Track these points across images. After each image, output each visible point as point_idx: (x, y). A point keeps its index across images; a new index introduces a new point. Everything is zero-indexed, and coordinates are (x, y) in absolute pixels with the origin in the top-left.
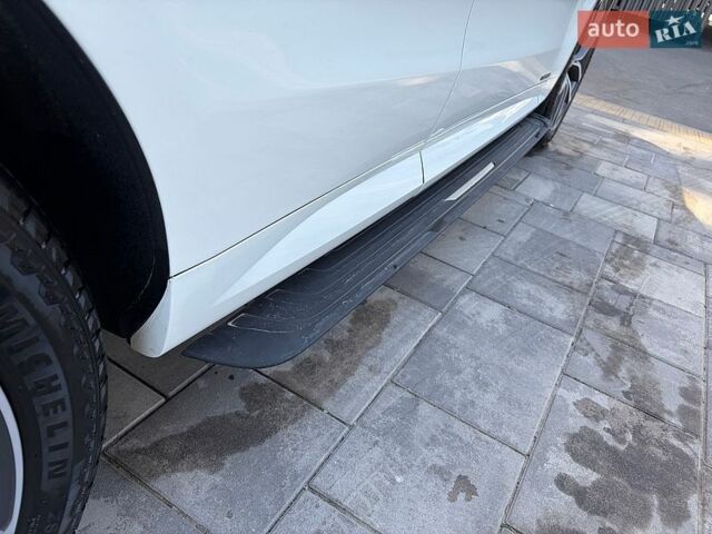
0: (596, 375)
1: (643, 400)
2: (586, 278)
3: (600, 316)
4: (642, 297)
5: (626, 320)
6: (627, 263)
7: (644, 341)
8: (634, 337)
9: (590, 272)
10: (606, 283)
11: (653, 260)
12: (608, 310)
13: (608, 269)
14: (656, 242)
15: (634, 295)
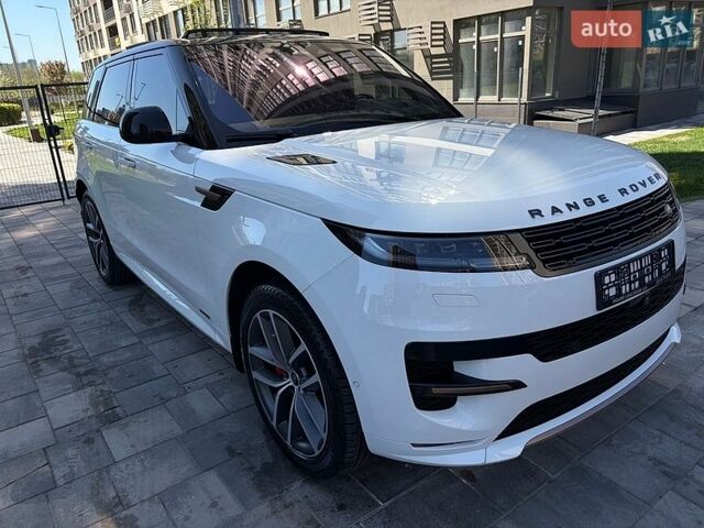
0: (73, 354)
1: (55, 360)
2: (110, 376)
3: (88, 369)
4: (79, 389)
5: (78, 375)
6: (101, 399)
7: (65, 374)
8: (70, 372)
9: (112, 379)
10: (100, 381)
11: (89, 413)
12: (86, 373)
13: (106, 388)
14: (98, 431)
15: (83, 387)
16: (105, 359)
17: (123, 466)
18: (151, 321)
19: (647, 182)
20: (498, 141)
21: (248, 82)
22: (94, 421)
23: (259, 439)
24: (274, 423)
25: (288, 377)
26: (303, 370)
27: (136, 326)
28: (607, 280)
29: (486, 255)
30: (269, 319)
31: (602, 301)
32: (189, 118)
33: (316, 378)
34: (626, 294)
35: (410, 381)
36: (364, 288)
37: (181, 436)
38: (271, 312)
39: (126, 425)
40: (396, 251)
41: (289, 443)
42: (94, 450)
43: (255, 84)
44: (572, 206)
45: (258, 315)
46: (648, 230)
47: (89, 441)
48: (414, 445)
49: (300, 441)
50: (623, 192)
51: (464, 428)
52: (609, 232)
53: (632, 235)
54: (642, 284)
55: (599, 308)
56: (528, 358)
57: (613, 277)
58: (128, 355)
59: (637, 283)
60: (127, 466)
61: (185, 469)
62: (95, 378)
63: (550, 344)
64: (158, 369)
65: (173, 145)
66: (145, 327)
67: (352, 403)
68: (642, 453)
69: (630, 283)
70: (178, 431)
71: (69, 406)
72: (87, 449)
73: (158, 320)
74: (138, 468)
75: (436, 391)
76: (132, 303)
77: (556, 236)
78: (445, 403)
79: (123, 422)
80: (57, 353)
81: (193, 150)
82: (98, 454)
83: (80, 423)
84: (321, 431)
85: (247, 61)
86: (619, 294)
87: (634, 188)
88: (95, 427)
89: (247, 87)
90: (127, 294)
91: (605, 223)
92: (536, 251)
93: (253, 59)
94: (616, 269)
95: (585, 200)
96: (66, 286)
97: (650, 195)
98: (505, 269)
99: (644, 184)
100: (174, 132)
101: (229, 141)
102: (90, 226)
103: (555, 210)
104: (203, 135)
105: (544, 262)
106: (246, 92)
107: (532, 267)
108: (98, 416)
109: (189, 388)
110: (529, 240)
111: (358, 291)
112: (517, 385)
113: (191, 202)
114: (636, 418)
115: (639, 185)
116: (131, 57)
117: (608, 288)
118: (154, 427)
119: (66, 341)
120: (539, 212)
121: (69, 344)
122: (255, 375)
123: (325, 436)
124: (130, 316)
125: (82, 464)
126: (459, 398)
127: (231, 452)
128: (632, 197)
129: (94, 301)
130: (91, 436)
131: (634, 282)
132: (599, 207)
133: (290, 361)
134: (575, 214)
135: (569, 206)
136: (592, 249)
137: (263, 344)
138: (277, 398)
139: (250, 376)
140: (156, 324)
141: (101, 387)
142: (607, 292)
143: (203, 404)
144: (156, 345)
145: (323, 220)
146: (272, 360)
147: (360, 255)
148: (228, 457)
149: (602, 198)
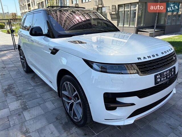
2: (25, 97)
3: (20, 95)
5: (17, 97)
6: (23, 103)
7: (14, 96)
9: (26, 98)
11: (20, 107)
12: (20, 96)
13: (24, 100)
14: (22, 112)
15: (18, 100)
16: (24, 93)
17: (28, 122)
18: (37, 83)
19: (169, 51)
20: (129, 38)
21: (64, 20)
22: (21, 109)
23: (64, 115)
24: (68, 112)
25: (72, 100)
26: (76, 98)
27: (33, 84)
28: (158, 77)
29: (126, 70)
30: (67, 84)
31: (156, 82)
32: (48, 30)
33: (80, 101)
34: (163, 81)
35: (105, 103)
36: (93, 77)
37: (44, 114)
38: (68, 83)
39: (29, 111)
40: (102, 68)
41: (72, 117)
42: (21, 117)
43: (66, 21)
44: (149, 57)
45: (65, 83)
46: (169, 64)
47: (20, 115)
48: (105, 119)
49: (75, 117)
50: (162, 53)
51: (119, 115)
52: (158, 64)
53: (165, 65)
54: (167, 78)
55: (155, 84)
56: (136, 97)
57: (159, 76)
58: (30, 92)
59: (165, 78)
60: (29, 122)
61: (45, 123)
62: (22, 97)
63: (142, 94)
64: (38, 96)
65: (44, 37)
66: (35, 84)
67: (89, 108)
68: (165, 122)
69: (164, 78)
70: (43, 113)
71: (14, 105)
72: (19, 117)
73: (39, 82)
74: (32, 122)
75: (111, 105)
76: (32, 78)
77: (144, 65)
78: (114, 109)
79: (29, 110)
80: (12, 91)
81: (49, 38)
82: (22, 118)
83: (17, 110)
84: (81, 114)
85: (64, 15)
86: (161, 81)
87: (165, 52)
88: (21, 111)
89: (63, 22)
90: (31, 75)
91: (157, 62)
92: (139, 69)
93: (65, 14)
94: (160, 74)
95: (152, 55)
96: (15, 73)
97: (169, 54)
98: (131, 74)
99: (168, 51)
100: (44, 33)
101: (58, 36)
102: (21, 57)
103: (144, 58)
104: (51, 34)
105: (141, 72)
106: (63, 23)
107: (138, 73)
108: (22, 108)
109: (46, 101)
110: (137, 66)
111: (92, 77)
112: (133, 104)
113: (48, 52)
114: (163, 113)
115: (167, 52)
116: (33, 13)
117: (158, 79)
118: (37, 111)
119: (15, 87)
120: (140, 58)
121: (15, 88)
122: (64, 99)
123: (82, 116)
124: (31, 81)
125: (17, 121)
126: (117, 107)
127: (57, 119)
128: (165, 55)
129: (22, 77)
130: (20, 113)
131: (165, 77)
132: (156, 57)
133: (73, 96)
134: (150, 59)
135: (148, 57)
136: (154, 68)
137: (66, 91)
138: (69, 105)
139: (62, 99)
140: (38, 84)
141: (23, 100)
142: (157, 80)
143: (50, 106)
144: (38, 89)
145: (83, 59)
146: (68, 95)
147: (92, 68)
148: (56, 120)
149: (157, 55)
